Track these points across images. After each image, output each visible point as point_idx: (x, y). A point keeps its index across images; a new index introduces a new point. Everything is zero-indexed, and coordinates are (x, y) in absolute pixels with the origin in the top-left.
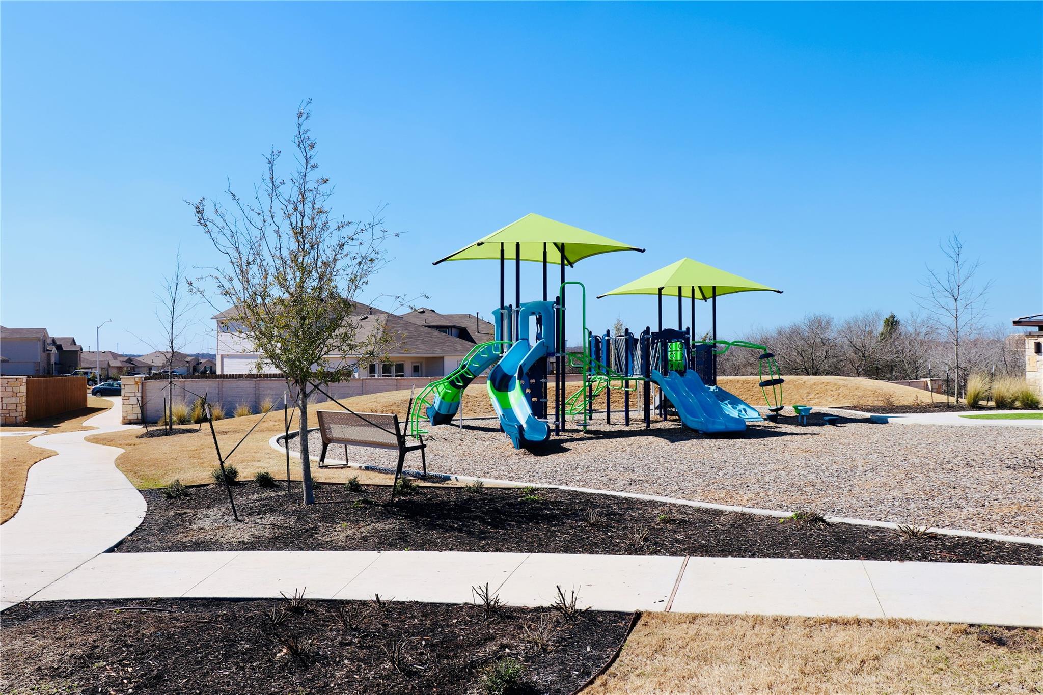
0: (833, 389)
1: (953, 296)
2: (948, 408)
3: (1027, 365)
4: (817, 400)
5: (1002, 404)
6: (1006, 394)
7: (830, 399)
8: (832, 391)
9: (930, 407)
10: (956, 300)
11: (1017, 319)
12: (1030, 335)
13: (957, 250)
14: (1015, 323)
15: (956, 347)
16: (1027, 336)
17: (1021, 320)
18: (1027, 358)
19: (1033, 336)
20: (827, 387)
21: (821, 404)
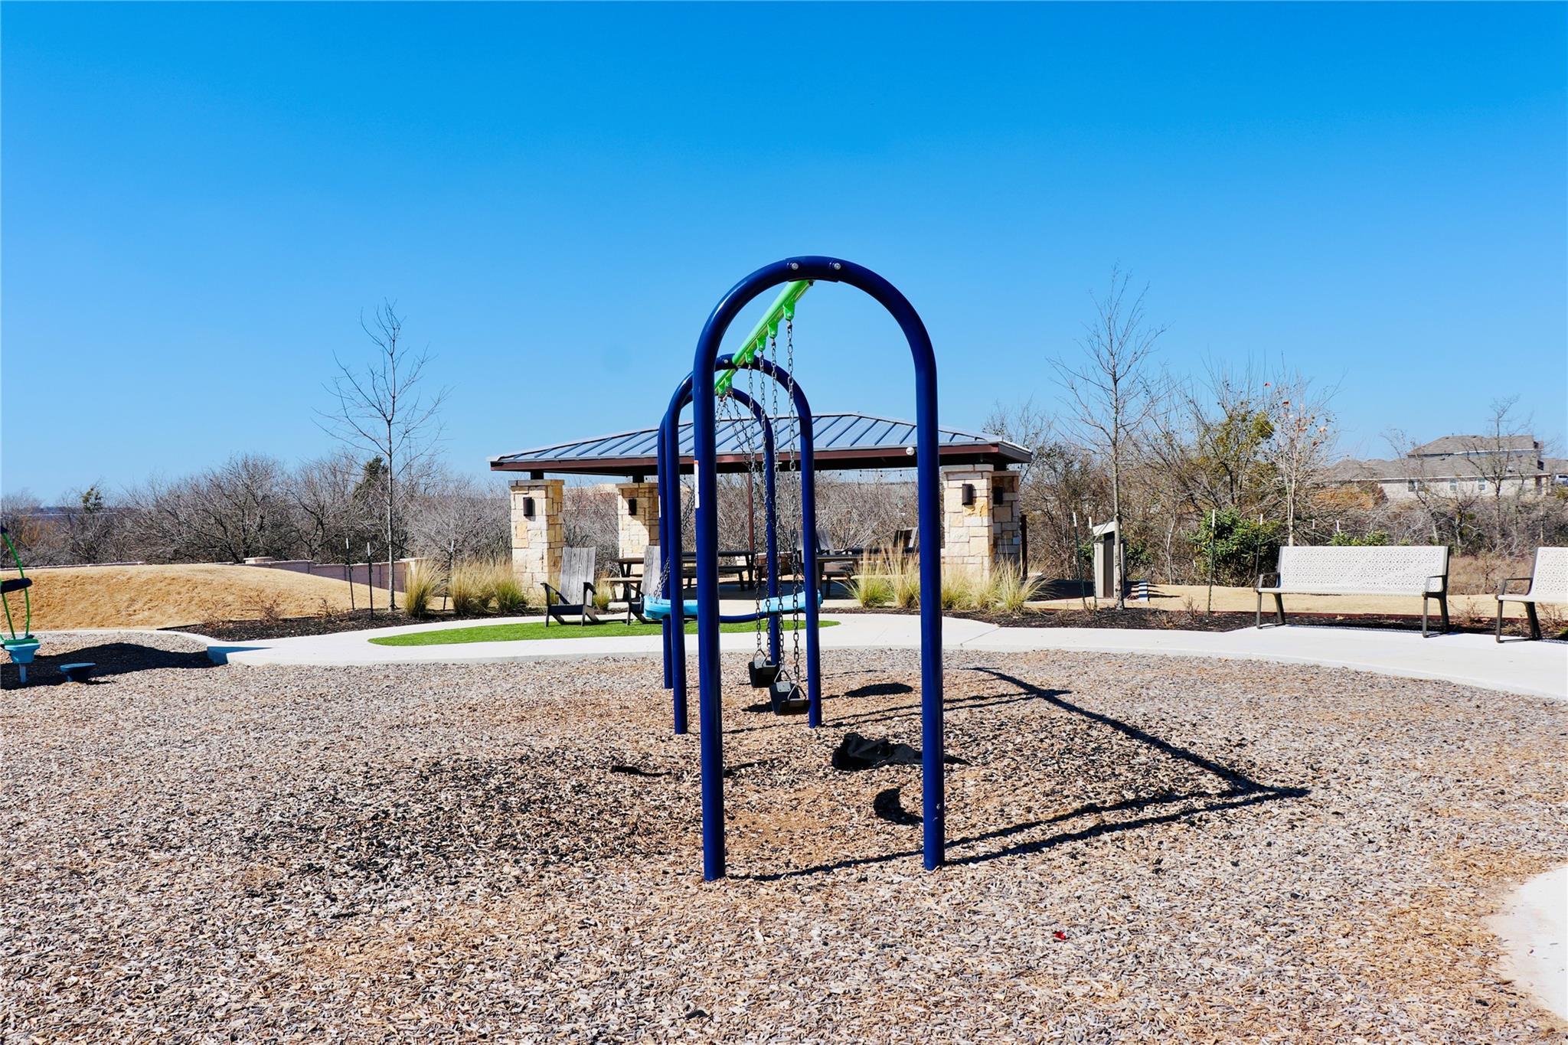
0: (182, 590)
1: (384, 415)
2: (371, 619)
3: (513, 537)
4: (146, 613)
5: (465, 609)
6: (474, 590)
7: (171, 610)
8: (179, 593)
9: (341, 621)
10: (389, 422)
11: (496, 459)
12: (516, 486)
13: (391, 332)
14: (493, 464)
15: (389, 508)
16: (513, 488)
17: (503, 460)
18: (513, 525)
19: (522, 488)
20: (172, 588)
21: (152, 621)
